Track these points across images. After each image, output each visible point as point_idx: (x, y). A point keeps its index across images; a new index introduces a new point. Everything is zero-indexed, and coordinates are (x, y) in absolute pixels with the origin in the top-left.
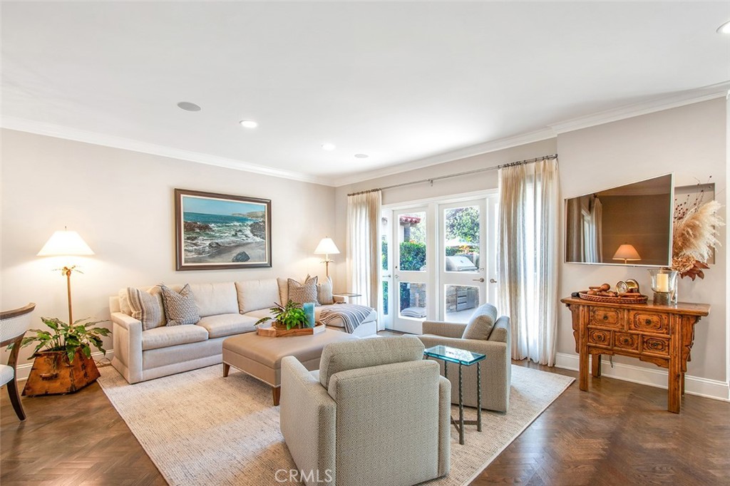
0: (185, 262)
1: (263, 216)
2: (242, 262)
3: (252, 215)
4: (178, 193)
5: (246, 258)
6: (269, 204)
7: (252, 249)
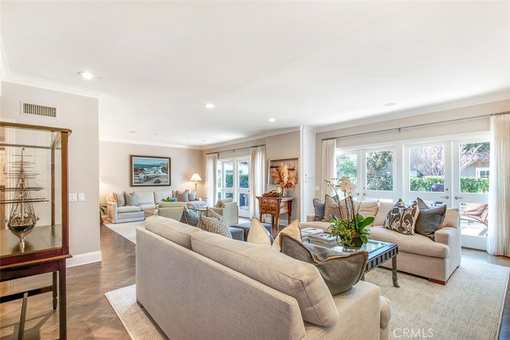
0: (134, 183)
1: (167, 164)
2: (158, 183)
3: (162, 164)
4: (131, 157)
5: (160, 182)
6: (170, 159)
7: (162, 178)
